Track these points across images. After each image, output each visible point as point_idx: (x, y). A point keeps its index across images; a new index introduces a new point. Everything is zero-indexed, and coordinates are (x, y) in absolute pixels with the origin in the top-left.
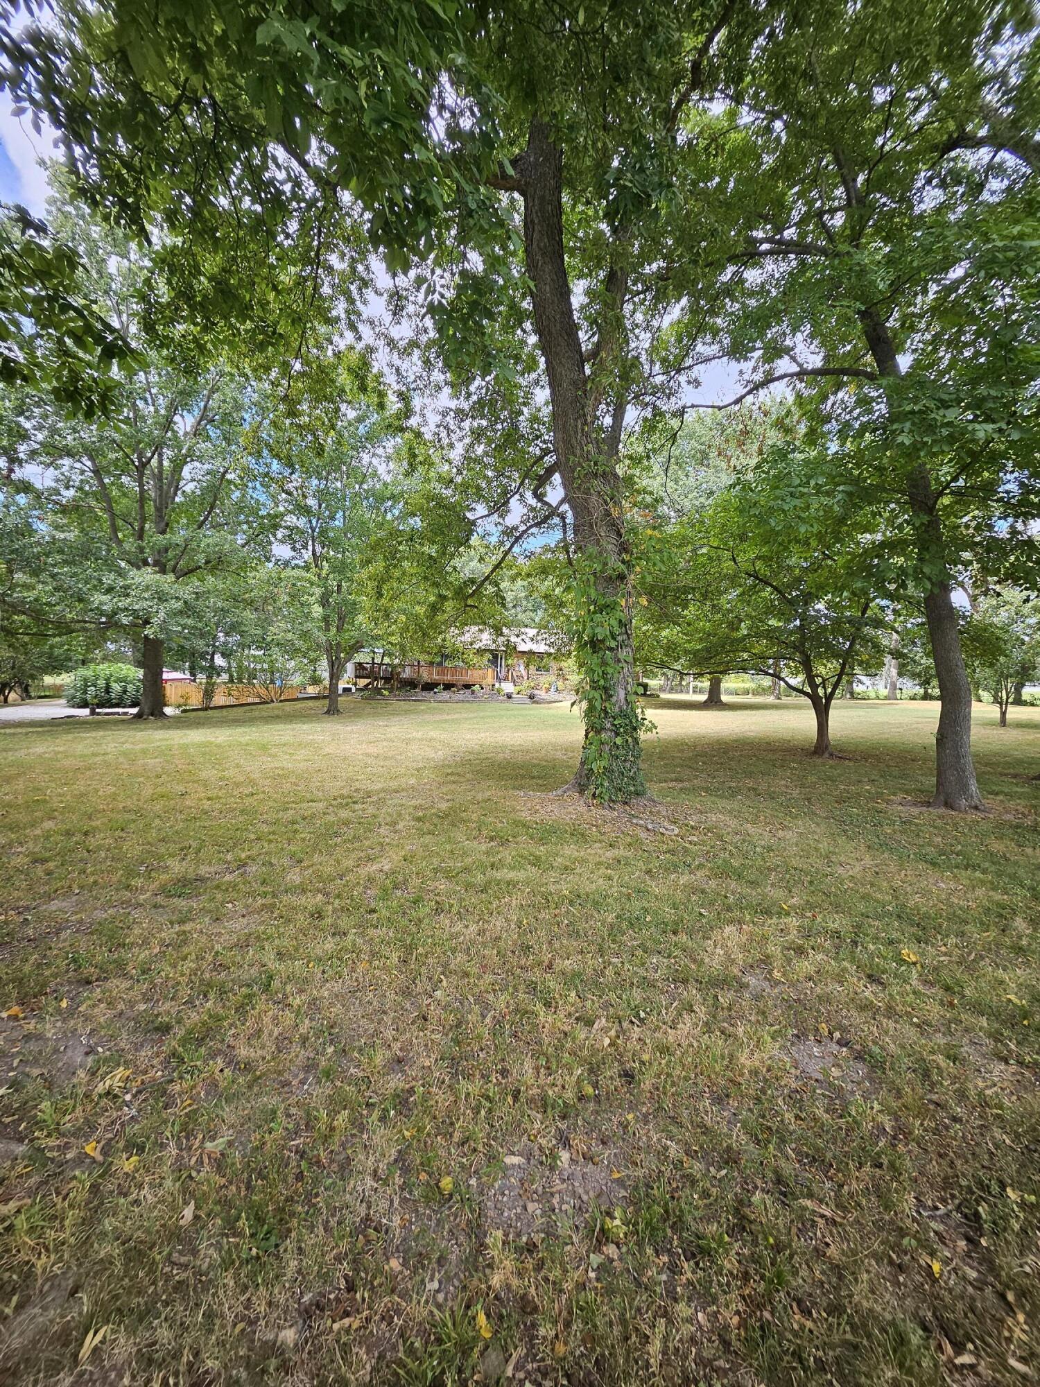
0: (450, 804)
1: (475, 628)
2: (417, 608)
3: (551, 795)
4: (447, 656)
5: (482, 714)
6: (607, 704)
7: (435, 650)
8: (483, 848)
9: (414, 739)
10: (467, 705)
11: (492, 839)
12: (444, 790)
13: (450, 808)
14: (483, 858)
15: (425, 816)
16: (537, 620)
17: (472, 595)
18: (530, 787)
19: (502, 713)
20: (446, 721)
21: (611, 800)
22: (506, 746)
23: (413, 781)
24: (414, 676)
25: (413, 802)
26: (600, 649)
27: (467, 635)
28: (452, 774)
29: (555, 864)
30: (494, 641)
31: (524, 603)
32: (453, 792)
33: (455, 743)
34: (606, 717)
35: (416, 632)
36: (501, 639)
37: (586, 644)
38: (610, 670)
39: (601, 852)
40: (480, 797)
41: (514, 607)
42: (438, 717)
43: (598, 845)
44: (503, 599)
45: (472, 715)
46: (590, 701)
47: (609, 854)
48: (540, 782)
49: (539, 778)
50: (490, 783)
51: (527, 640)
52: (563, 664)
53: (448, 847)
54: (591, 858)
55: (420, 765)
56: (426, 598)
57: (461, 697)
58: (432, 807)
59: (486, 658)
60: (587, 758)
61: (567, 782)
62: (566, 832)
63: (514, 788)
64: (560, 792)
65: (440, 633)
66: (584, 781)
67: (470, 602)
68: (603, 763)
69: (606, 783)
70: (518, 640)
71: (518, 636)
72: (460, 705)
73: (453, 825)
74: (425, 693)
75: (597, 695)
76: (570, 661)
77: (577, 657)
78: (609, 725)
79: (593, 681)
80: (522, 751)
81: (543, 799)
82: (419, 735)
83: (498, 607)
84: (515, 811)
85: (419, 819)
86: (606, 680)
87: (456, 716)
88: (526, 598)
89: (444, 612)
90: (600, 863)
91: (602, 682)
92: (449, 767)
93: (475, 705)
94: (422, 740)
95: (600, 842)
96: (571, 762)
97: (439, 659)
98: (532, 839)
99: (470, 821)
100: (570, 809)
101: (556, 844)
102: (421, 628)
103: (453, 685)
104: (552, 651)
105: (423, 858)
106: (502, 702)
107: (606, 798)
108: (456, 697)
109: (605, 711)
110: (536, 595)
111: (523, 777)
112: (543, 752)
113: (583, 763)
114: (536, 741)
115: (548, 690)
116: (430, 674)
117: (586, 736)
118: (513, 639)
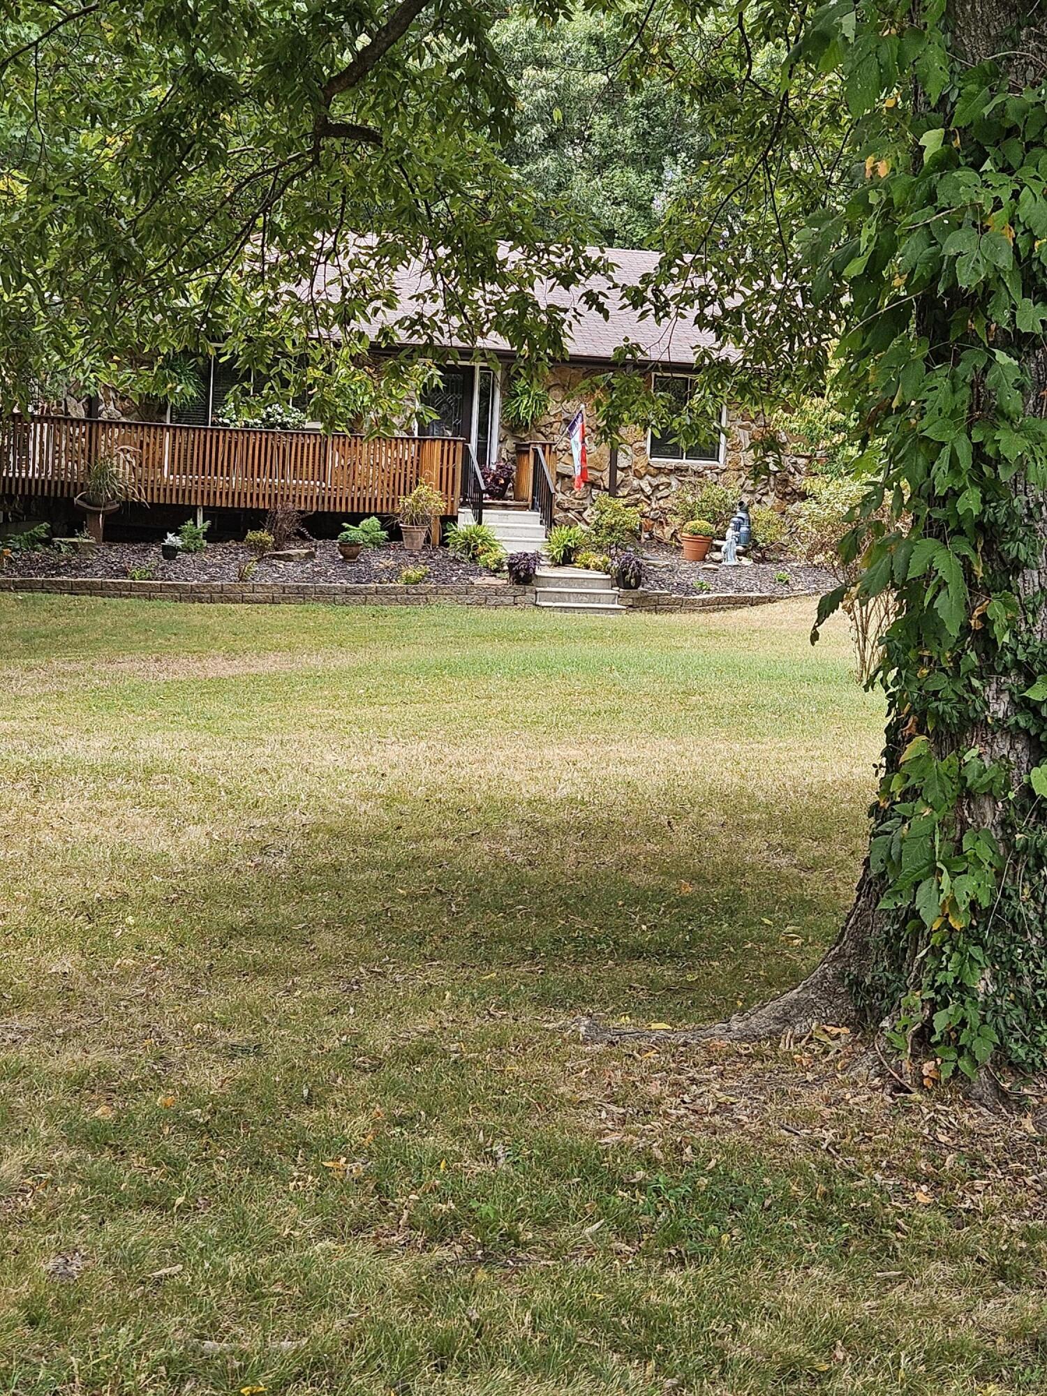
0: (241, 1068)
1: (361, 243)
2: (88, 138)
3: (720, 1034)
4: (227, 375)
5: (392, 656)
6: (995, 608)
7: (170, 344)
8: (400, 1271)
9: (70, 768)
10: (323, 613)
11: (439, 1231)
12: (216, 1003)
13: (244, 1088)
14: (401, 1317)
15: (124, 1122)
16: (661, 204)
17: (351, 78)
18: (621, 999)
19: (490, 651)
20: (217, 687)
21: (1004, 1060)
22: (505, 808)
23: (64, 962)
24: (71, 468)
25: (69, 1059)
26: (969, 340)
27: (325, 272)
28: (251, 930)
29: (738, 1352)
30: (454, 305)
31: (601, 123)
32: (254, 1014)
33: (263, 790)
34: (986, 671)
35: (80, 256)
36: (483, 295)
37: (898, 317)
38: (1010, 444)
39: (955, 1301)
40: (381, 1038)
41: (552, 141)
42: (183, 669)
43: (937, 1269)
44: (504, 98)
45: (344, 661)
46: (910, 591)
47: (987, 1311)
48: (668, 973)
49: (663, 954)
50: (435, 974)
51: (613, 301)
52: (784, 423)
53: (235, 1264)
54: (904, 1329)
55: (102, 888)
56: (128, 87)
57: (291, 572)
58: (158, 1082)
59: (413, 386)
60: (891, 862)
61: (795, 977)
62: (789, 1204)
63: (545, 1000)
64: (761, 1019)
65: (199, 260)
66: (877, 971)
67: (341, 110)
68: (970, 887)
69: (982, 984)
70: (569, 297)
71: (566, 279)
72: (288, 612)
73: (261, 1166)
74: (117, 554)
75: (946, 563)
76: (814, 406)
77: (854, 381)
78: (1000, 708)
79: (925, 494)
80: (585, 830)
81: (682, 1053)
82: (95, 748)
83: (479, 141)
84: (546, 1102)
85: (95, 1138)
86: (991, 491)
87: (269, 664)
88: (610, 98)
89: (216, 157)
90: (952, 1353)
91: (971, 502)
92: (239, 896)
93: (358, 615)
94: (105, 772)
95: (952, 1254)
96: (815, 885)
97: (184, 389)
98: (627, 1231)
99: (336, 1145)
100: (812, 1100)
101: (742, 1260)
102: (104, 230)
103: (257, 518)
104: (732, 353)
105: (118, 1315)
106: (487, 598)
107: (984, 1050)
108: (267, 575)
109: (984, 638)
110: (656, 82)
111: (586, 950)
112: (682, 835)
113: (872, 886)
114: (650, 784)
115: (707, 545)
116: (146, 460)
117: (892, 754)
118: (544, 293)
